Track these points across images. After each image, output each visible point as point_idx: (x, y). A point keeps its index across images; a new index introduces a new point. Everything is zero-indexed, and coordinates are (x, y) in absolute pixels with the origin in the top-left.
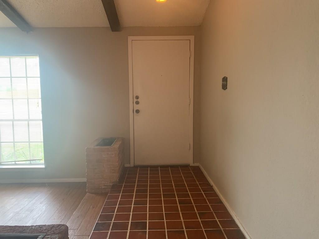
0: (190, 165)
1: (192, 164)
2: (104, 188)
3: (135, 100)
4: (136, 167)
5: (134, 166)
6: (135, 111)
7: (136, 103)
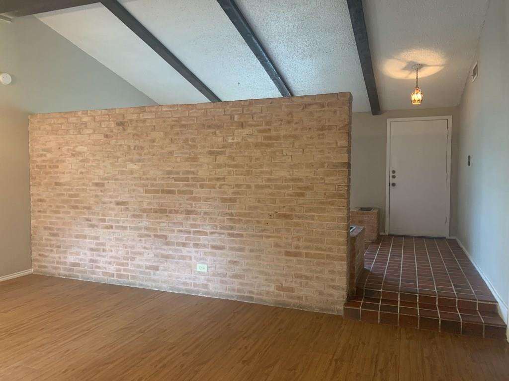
0: (447, 238)
1: (448, 237)
3: (392, 174)
5: (389, 235)
6: (391, 184)
7: (392, 177)
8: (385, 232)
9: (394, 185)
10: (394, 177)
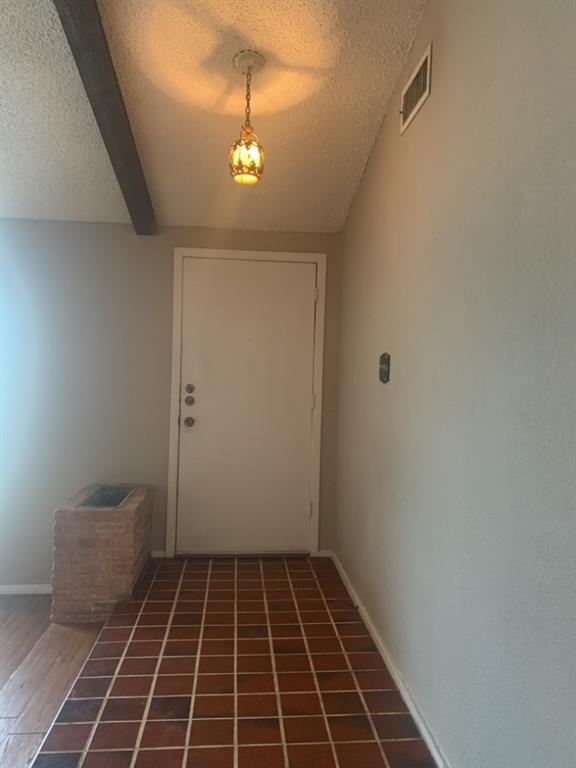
0: (312, 555)
1: (314, 553)
2: (95, 611)
3: (185, 395)
4: (179, 558)
5: (175, 555)
6: (182, 421)
7: (187, 401)
8: (165, 550)
9: (190, 422)
10: (190, 401)
